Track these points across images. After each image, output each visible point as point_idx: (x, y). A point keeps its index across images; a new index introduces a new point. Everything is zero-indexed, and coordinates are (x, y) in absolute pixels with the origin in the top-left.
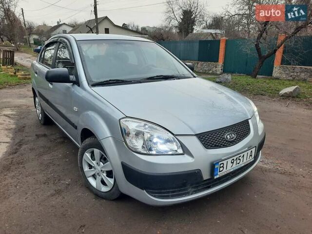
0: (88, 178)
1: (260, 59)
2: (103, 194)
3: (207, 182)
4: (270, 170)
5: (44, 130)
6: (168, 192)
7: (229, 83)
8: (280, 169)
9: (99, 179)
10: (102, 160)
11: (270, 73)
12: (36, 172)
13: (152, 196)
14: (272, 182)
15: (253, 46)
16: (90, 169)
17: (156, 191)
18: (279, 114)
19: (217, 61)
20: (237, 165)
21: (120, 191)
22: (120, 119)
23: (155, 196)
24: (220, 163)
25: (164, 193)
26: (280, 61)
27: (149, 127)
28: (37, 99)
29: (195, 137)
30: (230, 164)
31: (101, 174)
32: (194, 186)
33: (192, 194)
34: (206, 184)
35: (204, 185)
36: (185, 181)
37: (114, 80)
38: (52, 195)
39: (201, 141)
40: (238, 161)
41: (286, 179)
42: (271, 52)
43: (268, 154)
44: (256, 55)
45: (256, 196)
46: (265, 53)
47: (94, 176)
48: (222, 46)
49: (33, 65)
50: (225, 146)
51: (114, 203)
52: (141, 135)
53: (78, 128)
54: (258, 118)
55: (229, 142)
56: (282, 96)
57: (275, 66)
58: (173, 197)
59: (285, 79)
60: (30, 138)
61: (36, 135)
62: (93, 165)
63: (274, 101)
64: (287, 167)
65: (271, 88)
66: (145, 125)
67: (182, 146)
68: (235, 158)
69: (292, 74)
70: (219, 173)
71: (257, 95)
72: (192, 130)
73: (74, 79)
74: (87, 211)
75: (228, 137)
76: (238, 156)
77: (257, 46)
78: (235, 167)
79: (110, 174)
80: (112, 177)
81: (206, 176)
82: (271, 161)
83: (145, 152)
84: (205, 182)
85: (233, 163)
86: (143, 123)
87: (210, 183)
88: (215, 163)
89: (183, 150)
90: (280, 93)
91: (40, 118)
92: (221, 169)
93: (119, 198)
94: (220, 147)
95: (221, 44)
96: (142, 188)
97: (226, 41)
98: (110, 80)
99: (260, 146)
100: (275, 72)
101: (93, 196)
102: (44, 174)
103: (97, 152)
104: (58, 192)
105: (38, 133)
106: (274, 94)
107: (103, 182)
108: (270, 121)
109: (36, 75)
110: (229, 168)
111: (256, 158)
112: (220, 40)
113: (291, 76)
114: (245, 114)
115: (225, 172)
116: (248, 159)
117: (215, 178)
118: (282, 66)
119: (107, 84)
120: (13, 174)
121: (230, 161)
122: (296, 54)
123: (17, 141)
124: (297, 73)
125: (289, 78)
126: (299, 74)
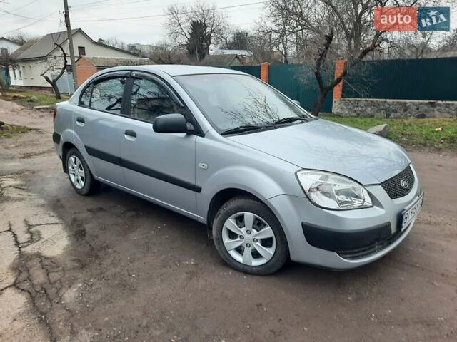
0: (230, 252)
1: (322, 91)
2: (254, 268)
3: (394, 235)
5: (91, 203)
10: (256, 227)
13: (344, 258)
16: (232, 239)
17: (348, 252)
22: (296, 173)
24: (406, 213)
25: (356, 253)
28: (72, 159)
30: (411, 215)
31: (253, 244)
32: (381, 242)
33: (378, 251)
34: (390, 239)
37: (244, 127)
39: (386, 190)
40: (415, 211)
44: (317, 86)
48: (265, 74)
50: (403, 195)
55: (405, 189)
57: (334, 100)
59: (348, 115)
60: (84, 215)
61: (89, 210)
62: (240, 234)
66: (327, 176)
67: (372, 196)
68: (413, 208)
69: (356, 109)
70: (404, 225)
72: (377, 179)
73: (193, 128)
75: (403, 184)
76: (415, 205)
77: (317, 74)
80: (271, 246)
81: (393, 230)
85: (412, 213)
88: (402, 214)
89: (373, 201)
91: (79, 187)
94: (400, 196)
95: (262, 71)
97: (269, 67)
98: (241, 127)
100: (335, 107)
103: (249, 217)
104: (192, 275)
107: (256, 255)
109: (80, 124)
112: (260, 66)
113: (355, 111)
117: (402, 230)
118: (342, 99)
120: (109, 261)
121: (411, 210)
122: (366, 84)
123: (69, 220)
124: (362, 107)
125: (353, 115)
126: (364, 109)
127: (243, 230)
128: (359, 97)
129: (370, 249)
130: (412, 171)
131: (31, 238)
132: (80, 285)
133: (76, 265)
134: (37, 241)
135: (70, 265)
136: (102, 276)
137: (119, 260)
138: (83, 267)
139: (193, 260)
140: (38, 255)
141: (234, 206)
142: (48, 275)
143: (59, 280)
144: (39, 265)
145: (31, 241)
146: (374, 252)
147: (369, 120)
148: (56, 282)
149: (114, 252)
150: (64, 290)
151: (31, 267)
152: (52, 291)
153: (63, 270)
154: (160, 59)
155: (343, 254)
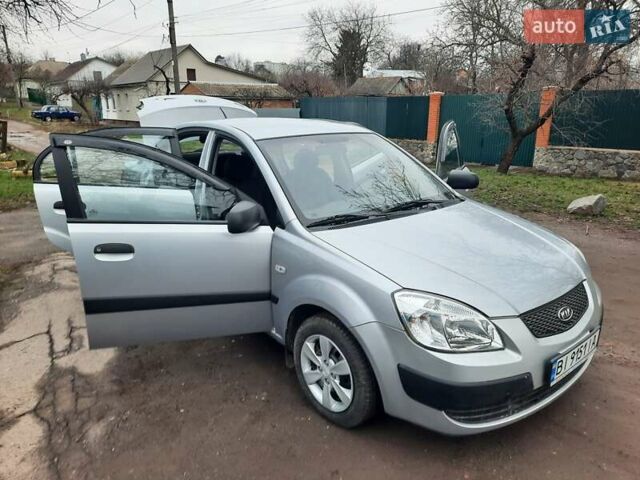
0: (310, 386)
1: (514, 137)
2: (334, 416)
3: (539, 391)
6: (479, 413)
9: (327, 388)
10: (333, 356)
11: (528, 162)
13: (454, 419)
16: (312, 369)
17: (462, 411)
19: (424, 137)
20: (578, 360)
21: (385, 412)
22: (393, 295)
23: (459, 420)
24: (558, 361)
25: (475, 414)
26: (547, 138)
27: (446, 306)
29: (519, 320)
30: (570, 361)
31: (331, 380)
32: (518, 400)
33: (513, 413)
34: (534, 396)
35: (532, 397)
36: (508, 394)
37: (343, 216)
38: (253, 422)
39: (527, 325)
40: (579, 355)
42: (533, 123)
44: (507, 129)
45: (597, 408)
47: (319, 383)
48: (434, 108)
50: (560, 331)
53: (281, 301)
55: (564, 323)
56: (574, 213)
57: (537, 148)
58: (486, 419)
59: (557, 172)
62: (318, 365)
63: (561, 223)
65: (549, 197)
66: (437, 302)
67: (502, 335)
68: (576, 350)
69: (570, 162)
70: (556, 377)
71: (526, 211)
72: (513, 307)
75: (563, 314)
76: (580, 347)
78: (576, 364)
79: (345, 381)
80: (349, 388)
81: (537, 383)
83: (445, 348)
84: (535, 393)
85: (572, 358)
86: (434, 297)
88: (552, 361)
89: (503, 342)
90: (569, 207)
92: (559, 370)
94: (554, 333)
95: (431, 104)
96: (440, 409)
97: (442, 98)
100: (539, 159)
102: (213, 384)
103: (324, 341)
106: (557, 210)
107: (334, 395)
110: (568, 367)
112: (429, 97)
113: (569, 167)
115: (562, 374)
116: (590, 350)
117: (552, 384)
118: (550, 147)
120: (157, 387)
121: (570, 355)
122: (583, 128)
124: (580, 160)
125: (565, 171)
126: (582, 162)
127: (320, 359)
130: (585, 292)
131: (70, 345)
132: (113, 418)
133: (115, 388)
134: (76, 351)
135: (107, 387)
136: (143, 406)
137: (170, 387)
138: (122, 393)
139: (265, 394)
140: (73, 371)
142: (76, 400)
143: (89, 409)
144: (70, 385)
145: (69, 350)
146: (507, 414)
147: (582, 183)
148: (82, 412)
149: (168, 372)
150: (90, 424)
151: (59, 388)
152: (75, 425)
153: (97, 394)
154: (292, 85)
155: (455, 414)
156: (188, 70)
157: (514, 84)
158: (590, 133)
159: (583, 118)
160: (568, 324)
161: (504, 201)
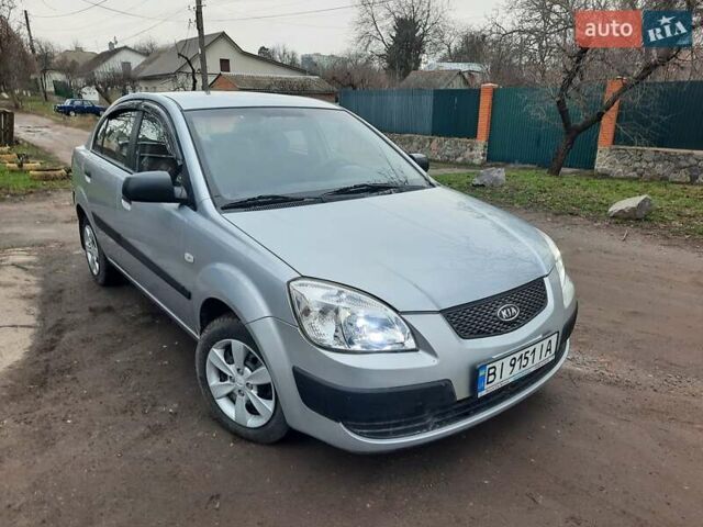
0: (217, 401)
1: (567, 133)
3: (464, 403)
4: (586, 378)
6: (388, 426)
7: (502, 186)
8: (607, 374)
9: (241, 401)
10: (248, 363)
11: (589, 163)
12: (102, 389)
13: (356, 433)
14: (591, 403)
15: (553, 105)
16: (221, 380)
17: (364, 424)
18: (607, 256)
19: (474, 135)
20: (523, 369)
21: (287, 425)
22: (289, 283)
23: (360, 434)
24: (488, 367)
25: (380, 427)
26: (610, 137)
27: (349, 297)
28: (88, 230)
29: (439, 316)
30: (508, 369)
31: (247, 391)
33: (433, 428)
34: (460, 409)
35: (456, 409)
36: (421, 403)
37: (268, 197)
38: (145, 437)
39: (451, 324)
40: (524, 362)
41: (617, 394)
42: (590, 117)
43: (583, 343)
44: (560, 125)
45: (559, 431)
46: (580, 119)
47: (231, 397)
48: (485, 102)
49: (76, 155)
50: (497, 333)
51: (273, 450)
52: (332, 313)
53: (193, 296)
54: (562, 273)
55: (505, 323)
56: (615, 217)
57: (600, 148)
58: (397, 434)
59: (622, 175)
60: (78, 316)
61: (91, 310)
62: (229, 374)
63: (598, 228)
64: (622, 370)
66: (340, 292)
67: (414, 333)
68: (517, 356)
69: (637, 164)
70: (486, 387)
71: (561, 214)
72: (433, 302)
73: (184, 194)
74: (219, 467)
75: (504, 313)
76: (523, 352)
77: (561, 104)
78: (518, 373)
79: (265, 391)
80: (270, 398)
81: (461, 392)
82: (590, 358)
83: (342, 347)
84: (460, 405)
85: (513, 365)
86: (336, 289)
87: (468, 406)
88: (478, 366)
89: (416, 342)
90: (610, 210)
91: (95, 272)
92: (491, 378)
93: (284, 438)
94: (488, 334)
95: (482, 98)
96: (337, 421)
97: (495, 91)
98: (260, 197)
99: (568, 330)
100: (601, 160)
101: (230, 437)
102: (120, 393)
103: (238, 346)
104: (156, 430)
105: (94, 305)
106: (597, 213)
108: (588, 274)
109: (88, 180)
110: (506, 374)
111: (558, 354)
113: (635, 170)
114: (537, 265)
115: (497, 383)
116: (543, 358)
117: (480, 395)
118: (614, 147)
119: (255, 205)
120: (53, 394)
121: (507, 361)
122: (646, 123)
123: (51, 323)
124: (648, 162)
125: (631, 174)
126: (651, 165)
127: (232, 367)
128: (632, 144)
129: (409, 423)
130: (545, 290)
141: (219, 327)
146: (425, 428)
149: (73, 379)
154: (334, 78)
155: (355, 427)
156: (222, 61)
157: (566, 71)
158: (653, 129)
159: (647, 111)
160: (513, 325)
161: (539, 203)
